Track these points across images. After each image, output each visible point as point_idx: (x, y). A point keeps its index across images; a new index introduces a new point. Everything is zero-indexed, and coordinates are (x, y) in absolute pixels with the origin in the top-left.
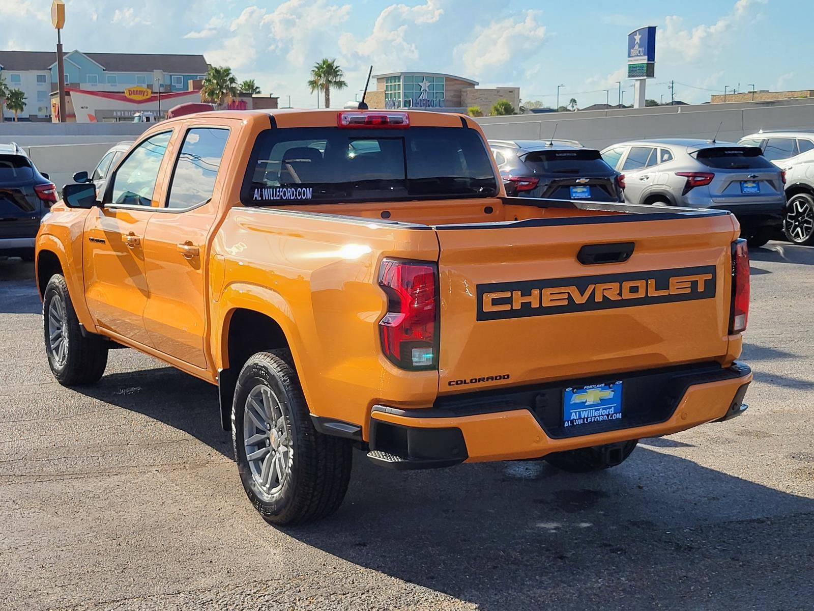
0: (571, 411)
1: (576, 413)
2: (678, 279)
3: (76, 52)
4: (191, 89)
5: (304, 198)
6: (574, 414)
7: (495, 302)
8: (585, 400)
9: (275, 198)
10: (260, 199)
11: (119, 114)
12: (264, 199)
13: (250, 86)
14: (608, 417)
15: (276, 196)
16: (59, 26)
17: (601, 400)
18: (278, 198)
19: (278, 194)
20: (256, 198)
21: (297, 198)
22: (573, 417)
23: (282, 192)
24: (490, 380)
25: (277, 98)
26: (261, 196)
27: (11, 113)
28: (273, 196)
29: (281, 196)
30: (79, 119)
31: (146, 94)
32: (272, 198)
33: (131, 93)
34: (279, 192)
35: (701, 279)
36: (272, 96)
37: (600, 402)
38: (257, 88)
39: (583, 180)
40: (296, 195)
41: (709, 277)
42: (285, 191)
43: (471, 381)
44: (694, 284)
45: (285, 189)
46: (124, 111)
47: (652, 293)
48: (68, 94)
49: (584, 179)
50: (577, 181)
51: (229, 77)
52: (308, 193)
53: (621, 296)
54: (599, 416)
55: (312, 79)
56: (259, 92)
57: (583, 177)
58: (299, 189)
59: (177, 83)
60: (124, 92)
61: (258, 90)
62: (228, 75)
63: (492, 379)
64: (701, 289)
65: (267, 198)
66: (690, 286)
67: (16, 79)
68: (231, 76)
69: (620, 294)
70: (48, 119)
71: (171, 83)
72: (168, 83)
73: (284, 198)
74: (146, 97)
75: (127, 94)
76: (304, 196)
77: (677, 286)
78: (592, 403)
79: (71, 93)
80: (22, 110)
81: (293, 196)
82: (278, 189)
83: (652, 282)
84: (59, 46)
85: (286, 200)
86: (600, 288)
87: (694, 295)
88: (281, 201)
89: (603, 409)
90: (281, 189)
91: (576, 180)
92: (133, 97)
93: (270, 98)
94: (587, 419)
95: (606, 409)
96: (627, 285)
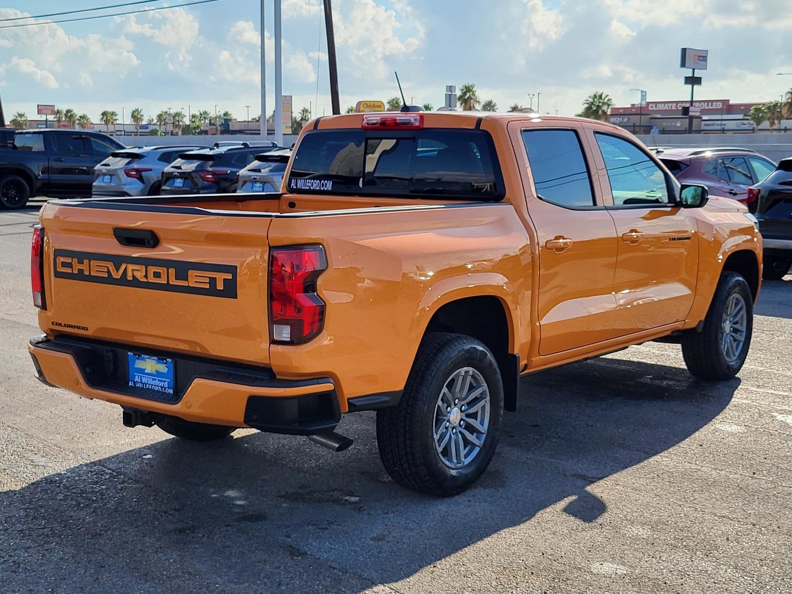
0: (135, 374)
1: (138, 376)
2: (197, 273)
5: (326, 189)
6: (137, 377)
7: (64, 264)
8: (145, 368)
9: (305, 188)
10: (295, 187)
14: (162, 389)
17: (157, 371)
18: (307, 188)
19: (307, 184)
22: (136, 379)
24: (76, 328)
32: (303, 188)
34: (308, 182)
35: (220, 277)
37: (156, 373)
41: (229, 276)
43: (65, 326)
44: (213, 281)
45: (312, 181)
47: (173, 282)
52: (329, 185)
53: (147, 278)
54: (155, 386)
63: (78, 328)
64: (220, 286)
66: (208, 281)
69: (146, 276)
73: (312, 188)
76: (326, 187)
77: (195, 279)
78: (149, 372)
82: (308, 181)
83: (172, 271)
86: (131, 267)
87: (212, 291)
89: (159, 380)
94: (146, 384)
95: (161, 381)
96: (152, 270)
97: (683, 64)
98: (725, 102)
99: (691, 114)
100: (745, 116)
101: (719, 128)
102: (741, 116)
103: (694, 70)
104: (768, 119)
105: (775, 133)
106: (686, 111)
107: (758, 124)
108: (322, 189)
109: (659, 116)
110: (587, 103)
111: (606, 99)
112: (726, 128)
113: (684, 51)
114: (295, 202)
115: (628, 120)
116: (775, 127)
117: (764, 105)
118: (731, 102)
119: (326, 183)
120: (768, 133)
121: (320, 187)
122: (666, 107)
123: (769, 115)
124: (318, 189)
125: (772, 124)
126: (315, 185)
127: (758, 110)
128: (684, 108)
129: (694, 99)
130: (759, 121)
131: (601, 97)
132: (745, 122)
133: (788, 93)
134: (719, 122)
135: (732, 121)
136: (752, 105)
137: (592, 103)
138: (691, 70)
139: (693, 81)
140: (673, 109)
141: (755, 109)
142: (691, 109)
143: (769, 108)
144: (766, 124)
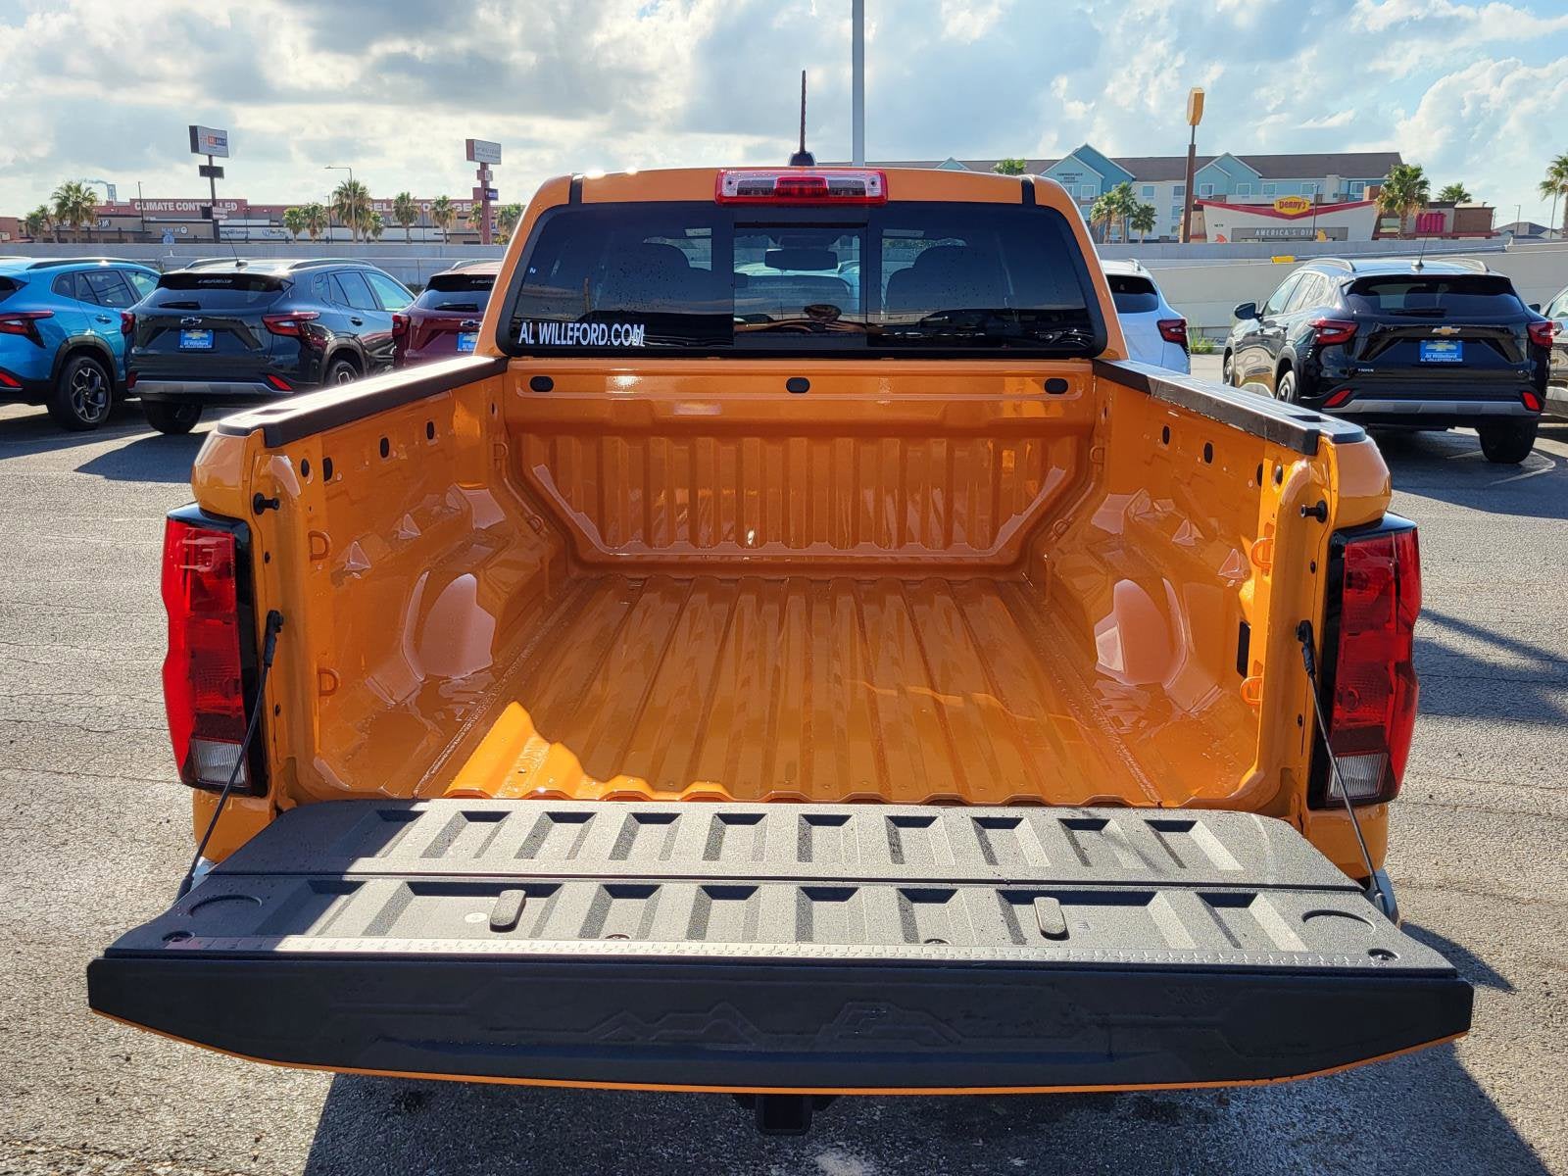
3: (1228, 155)
4: (1366, 199)
9: (564, 342)
10: (532, 342)
11: (1263, 233)
12: (541, 342)
13: (1457, 194)
15: (565, 338)
16: (1194, 122)
18: (570, 342)
19: (570, 333)
20: (524, 339)
21: (611, 342)
23: (578, 329)
25: (1493, 208)
26: (536, 335)
27: (1136, 234)
28: (559, 338)
29: (578, 337)
30: (1211, 239)
31: (1302, 205)
32: (558, 342)
33: (1283, 205)
34: (572, 329)
36: (1486, 206)
38: (1467, 195)
39: (1446, 330)
40: (609, 336)
42: (585, 329)
46: (1270, 229)
48: (1199, 208)
49: (1450, 328)
50: (1435, 330)
51: (1419, 180)
52: (637, 337)
55: (1548, 179)
56: (1469, 201)
57: (1447, 324)
58: (617, 326)
59: (1358, 192)
60: (1273, 205)
61: (1467, 198)
62: (1417, 176)
65: (547, 342)
67: (1149, 192)
68: (1421, 178)
70: (1178, 241)
71: (1349, 190)
72: (1344, 191)
73: (584, 343)
74: (1301, 211)
75: (1276, 208)
79: (1205, 206)
80: (1150, 230)
81: (602, 340)
82: (570, 325)
84: (1192, 148)
85: (588, 347)
88: (578, 347)
90: (577, 325)
91: (1433, 327)
92: (1286, 211)
93: (1483, 208)
97: (195, 148)
98: (241, 203)
99: (215, 216)
100: (271, 221)
101: (243, 236)
102: (266, 222)
103: (210, 156)
104: (308, 226)
105: (317, 243)
106: (207, 212)
107: (296, 233)
108: (616, 343)
109: (152, 219)
110: (59, 197)
111: (87, 194)
112: (250, 237)
113: (193, 130)
114: (552, 377)
115: (110, 222)
116: (317, 237)
117: (300, 207)
118: (249, 203)
119: (627, 330)
120: (310, 244)
121: (609, 339)
122: (160, 207)
123: (308, 221)
124: (601, 343)
125: (314, 232)
126: (592, 337)
127: (293, 213)
128: (202, 208)
129: (218, 197)
130: (296, 229)
131: (78, 189)
132: (274, 229)
133: (335, 192)
134: (244, 229)
135: (257, 228)
136: (286, 207)
137: (67, 198)
138: (207, 157)
139: (211, 172)
140: (170, 209)
141: (290, 212)
142: (214, 209)
143: (307, 212)
144: (305, 233)
